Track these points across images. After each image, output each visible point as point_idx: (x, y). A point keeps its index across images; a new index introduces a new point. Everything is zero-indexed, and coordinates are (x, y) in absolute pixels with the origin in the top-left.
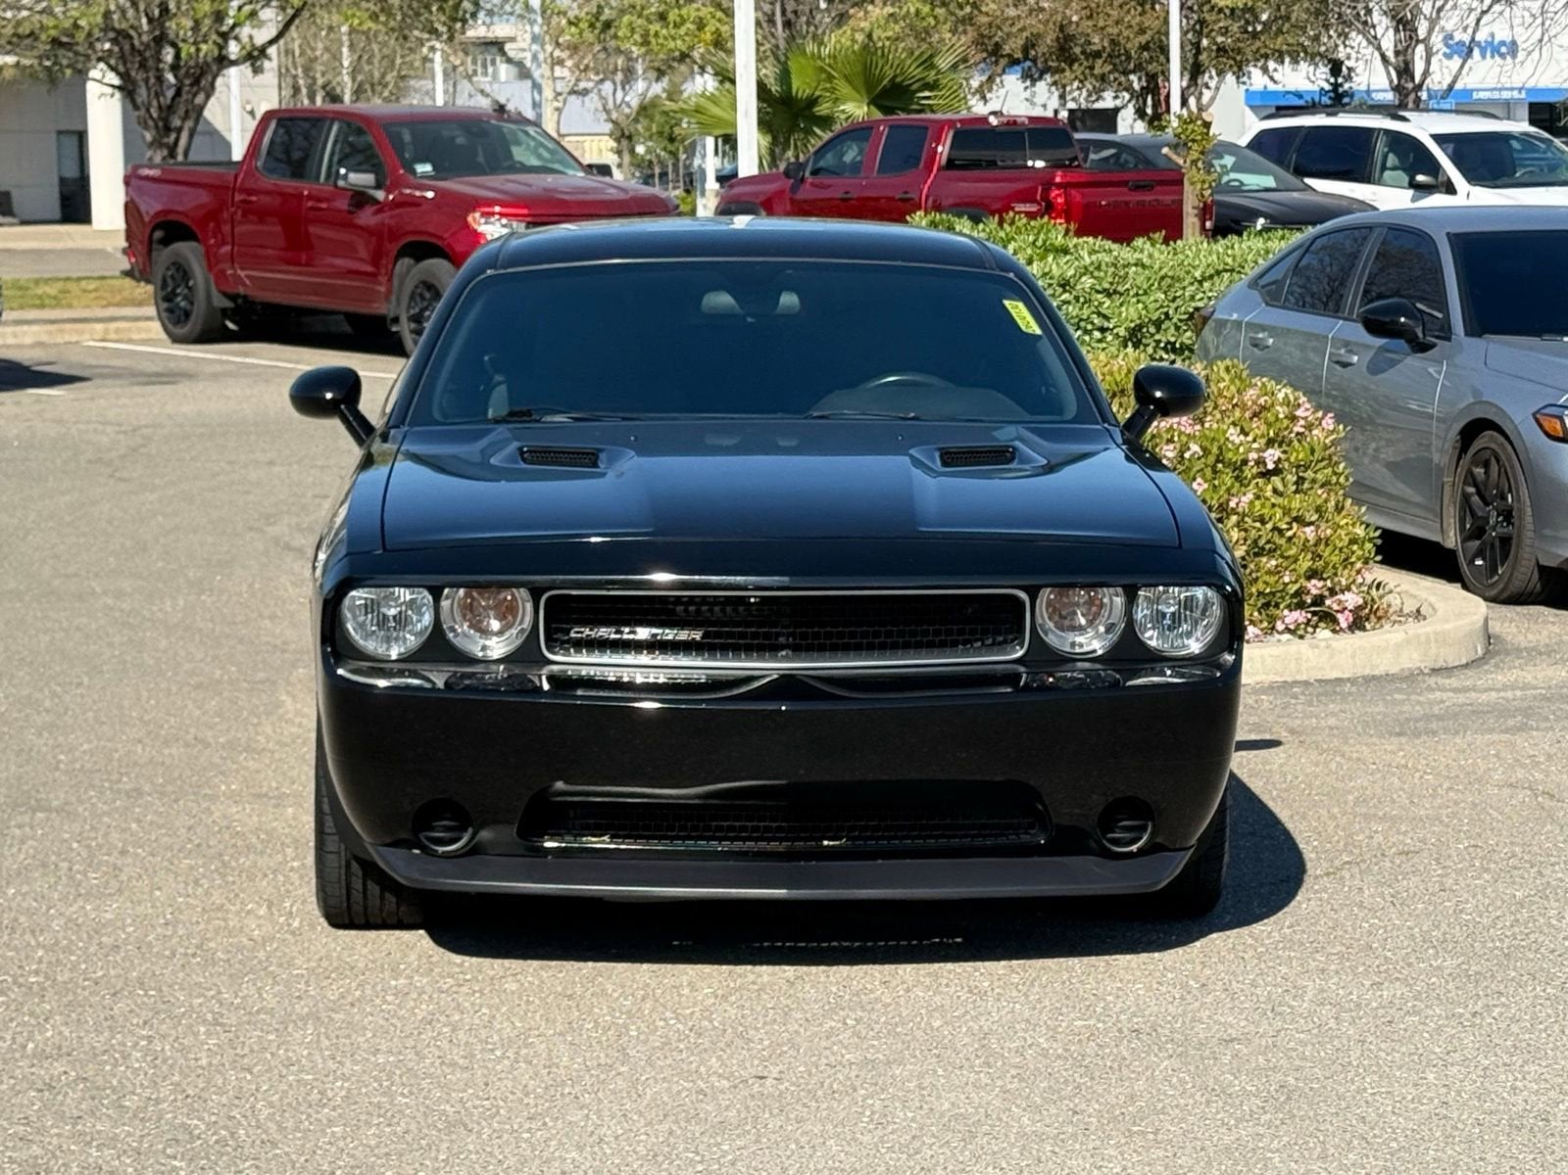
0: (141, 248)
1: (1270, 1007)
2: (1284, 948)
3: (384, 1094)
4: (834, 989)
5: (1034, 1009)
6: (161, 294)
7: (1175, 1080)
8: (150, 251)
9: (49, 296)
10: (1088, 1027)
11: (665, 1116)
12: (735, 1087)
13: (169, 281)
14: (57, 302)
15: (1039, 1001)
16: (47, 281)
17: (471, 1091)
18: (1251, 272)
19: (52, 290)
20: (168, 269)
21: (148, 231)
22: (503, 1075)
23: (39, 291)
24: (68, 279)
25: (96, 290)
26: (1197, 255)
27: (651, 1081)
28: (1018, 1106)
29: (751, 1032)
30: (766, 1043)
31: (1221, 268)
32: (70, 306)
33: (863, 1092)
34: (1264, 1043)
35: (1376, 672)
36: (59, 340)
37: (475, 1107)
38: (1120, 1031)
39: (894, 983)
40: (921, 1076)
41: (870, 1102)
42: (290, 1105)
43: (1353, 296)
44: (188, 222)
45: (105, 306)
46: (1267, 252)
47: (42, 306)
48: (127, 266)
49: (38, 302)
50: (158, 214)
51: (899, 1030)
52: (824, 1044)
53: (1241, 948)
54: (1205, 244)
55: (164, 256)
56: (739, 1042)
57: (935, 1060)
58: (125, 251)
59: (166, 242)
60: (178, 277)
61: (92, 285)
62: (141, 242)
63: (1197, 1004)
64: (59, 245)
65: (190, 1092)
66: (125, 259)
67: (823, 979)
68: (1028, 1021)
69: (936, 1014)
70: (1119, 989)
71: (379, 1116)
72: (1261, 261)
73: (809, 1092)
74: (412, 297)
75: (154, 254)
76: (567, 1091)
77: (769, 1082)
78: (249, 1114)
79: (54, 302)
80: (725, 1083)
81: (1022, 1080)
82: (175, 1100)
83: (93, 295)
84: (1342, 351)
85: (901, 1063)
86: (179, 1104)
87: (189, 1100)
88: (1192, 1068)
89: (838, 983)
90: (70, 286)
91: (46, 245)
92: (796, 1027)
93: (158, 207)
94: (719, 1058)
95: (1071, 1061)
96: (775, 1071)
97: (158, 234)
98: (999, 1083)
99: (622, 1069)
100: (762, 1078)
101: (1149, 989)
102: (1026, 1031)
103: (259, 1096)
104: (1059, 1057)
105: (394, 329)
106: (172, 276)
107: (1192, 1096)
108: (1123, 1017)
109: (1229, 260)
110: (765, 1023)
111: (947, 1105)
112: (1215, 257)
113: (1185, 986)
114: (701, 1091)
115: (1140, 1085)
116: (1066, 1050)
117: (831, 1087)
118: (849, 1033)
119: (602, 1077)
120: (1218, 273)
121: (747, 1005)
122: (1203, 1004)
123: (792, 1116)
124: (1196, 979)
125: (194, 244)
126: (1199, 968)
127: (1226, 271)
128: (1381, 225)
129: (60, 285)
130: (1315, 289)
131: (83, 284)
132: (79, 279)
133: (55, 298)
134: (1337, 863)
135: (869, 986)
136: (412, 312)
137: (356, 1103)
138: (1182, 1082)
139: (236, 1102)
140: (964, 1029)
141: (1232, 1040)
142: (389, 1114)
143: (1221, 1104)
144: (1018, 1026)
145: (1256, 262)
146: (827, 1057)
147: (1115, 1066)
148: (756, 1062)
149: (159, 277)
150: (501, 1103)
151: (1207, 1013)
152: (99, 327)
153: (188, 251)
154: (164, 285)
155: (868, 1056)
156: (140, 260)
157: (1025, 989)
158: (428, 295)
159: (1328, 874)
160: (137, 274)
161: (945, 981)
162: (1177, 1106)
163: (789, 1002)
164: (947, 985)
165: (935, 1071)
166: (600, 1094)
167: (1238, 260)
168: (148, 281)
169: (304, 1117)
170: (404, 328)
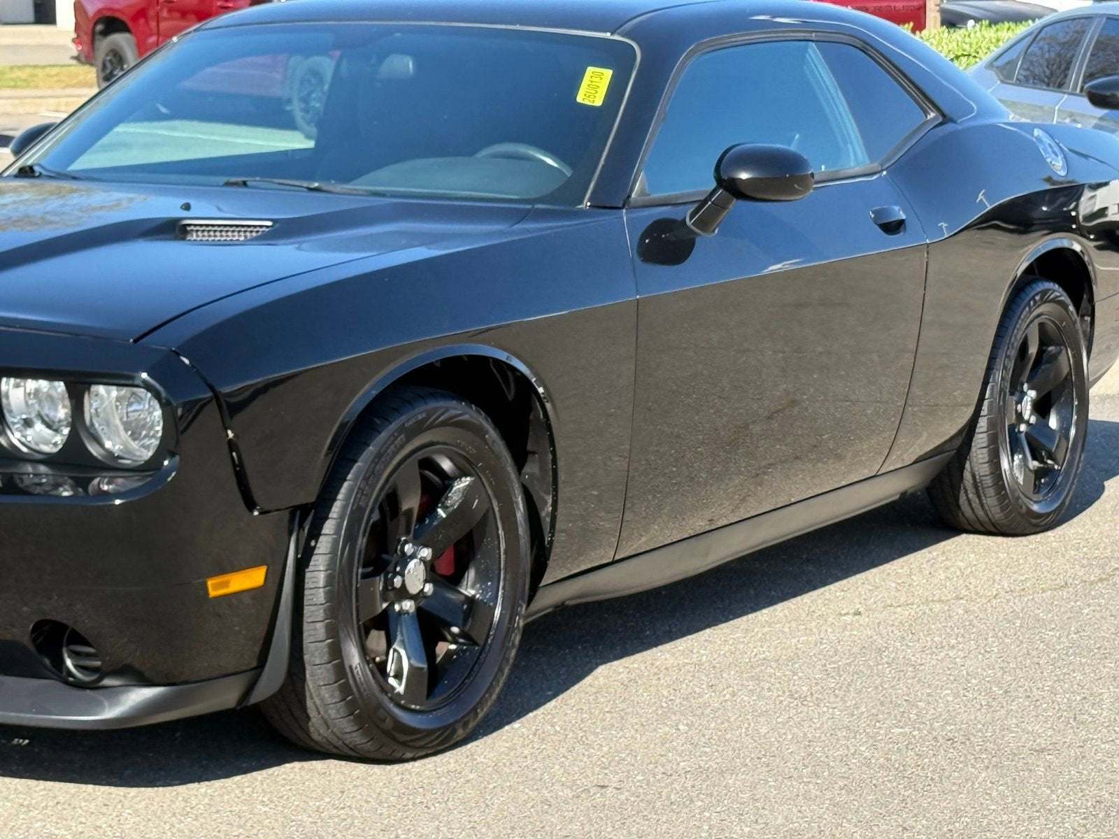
0: (86, 38)
1: (1071, 715)
2: (1075, 654)
3: (244, 802)
4: (665, 693)
5: (853, 715)
6: (102, 75)
7: (995, 794)
8: (93, 41)
9: (22, 80)
10: (904, 734)
11: (513, 828)
12: (578, 797)
13: (108, 65)
14: (27, 84)
15: (856, 707)
16: (21, 68)
17: (327, 800)
18: (986, 58)
19: (23, 74)
20: (107, 55)
21: (91, 25)
22: (358, 783)
23: (14, 75)
24: (35, 67)
25: (57, 75)
26: (939, 43)
27: (498, 790)
28: (849, 821)
29: (591, 737)
30: (605, 749)
31: (959, 54)
32: (37, 87)
33: (700, 803)
34: (1072, 754)
35: (1110, 392)
36: (21, 111)
37: (330, 817)
38: (935, 739)
39: (721, 687)
40: (754, 786)
41: (707, 814)
42: (154, 813)
43: (1076, 76)
44: (124, 18)
45: (64, 88)
46: (998, 40)
47: (15, 87)
48: (75, 53)
49: (12, 84)
50: (99, 11)
51: (728, 736)
52: (659, 750)
53: (1034, 653)
54: (946, 34)
55: (105, 44)
56: (580, 748)
57: (764, 769)
58: (74, 41)
59: (105, 33)
60: (115, 61)
61: (55, 71)
62: (86, 34)
63: (1003, 711)
64: (32, 41)
65: (61, 799)
66: (73, 46)
67: (654, 682)
68: (848, 728)
69: (762, 720)
70: (929, 695)
71: (240, 826)
72: (992, 48)
73: (649, 802)
74: (302, 82)
75: (97, 43)
76: (418, 801)
77: (610, 791)
78: (114, 823)
79: (23, 84)
80: (567, 791)
81: (850, 792)
82: (46, 807)
83: (55, 78)
84: (1067, 121)
85: (733, 772)
86: (49, 812)
87: (59, 807)
88: (1009, 780)
89: (669, 686)
90: (39, 72)
91: (21, 41)
92: (633, 732)
93: (100, 5)
94: (562, 765)
95: (893, 772)
96: (614, 780)
97: (100, 27)
98: (828, 795)
99: (471, 776)
100: (603, 787)
101: (956, 695)
102: (847, 738)
103: (127, 803)
104: (882, 767)
105: (288, 108)
106: (110, 61)
107: (1013, 812)
108: (936, 725)
109: (967, 47)
110: (604, 729)
111: (780, 820)
112: (954, 44)
113: (989, 692)
114: (545, 801)
115: (962, 800)
116: (888, 760)
117: (668, 797)
118: (683, 738)
119: (453, 784)
120: (957, 57)
121: (586, 708)
122: (1009, 712)
123: (634, 830)
124: (998, 684)
125: (127, 35)
126: (999, 674)
127: (965, 55)
128: (1102, 16)
129: (28, 71)
130: (1037, 71)
131: (48, 70)
132: (44, 67)
133: (25, 80)
134: (1108, 570)
135: (697, 690)
136: (302, 95)
137: (218, 812)
138: (1004, 797)
139: (104, 810)
140: (790, 737)
141: (1043, 750)
142: (249, 824)
143: (1043, 820)
144: (839, 733)
145: (988, 49)
146: (663, 766)
147: (936, 777)
148: (597, 769)
149: (99, 62)
150: (356, 812)
151: (1014, 721)
152: (52, 101)
153: (122, 40)
154: (104, 67)
155: (702, 764)
156: (86, 48)
157: (841, 693)
158: (313, 81)
159: (1101, 580)
160: (83, 59)
161: (768, 685)
162: (1001, 822)
163: (624, 705)
164: (769, 689)
165: (767, 782)
166: (450, 804)
167: (974, 46)
168: (92, 65)
169: (167, 827)
170: (296, 108)
